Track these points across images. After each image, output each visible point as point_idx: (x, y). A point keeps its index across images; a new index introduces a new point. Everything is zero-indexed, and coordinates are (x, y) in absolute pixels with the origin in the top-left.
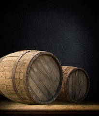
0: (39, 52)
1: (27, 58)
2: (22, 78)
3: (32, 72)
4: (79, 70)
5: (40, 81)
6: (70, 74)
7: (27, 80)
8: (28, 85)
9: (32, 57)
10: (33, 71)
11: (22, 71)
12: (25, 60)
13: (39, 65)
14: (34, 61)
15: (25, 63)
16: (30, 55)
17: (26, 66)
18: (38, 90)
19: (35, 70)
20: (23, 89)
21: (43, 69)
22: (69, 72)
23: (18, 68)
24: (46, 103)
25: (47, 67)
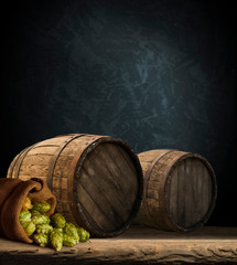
0: (97, 137)
1: (76, 149)
2: (66, 187)
3: (84, 176)
4: (193, 159)
5: (100, 192)
6: (174, 167)
7: (75, 190)
8: (76, 200)
9: (84, 147)
10: (87, 173)
11: (66, 173)
12: (71, 152)
14: (89, 154)
15: (71, 159)
16: (81, 143)
17: (74, 164)
18: (97, 210)
20: (68, 208)
21: (105, 170)
22: (170, 163)
23: (57, 167)
24: (111, 234)
25: (112, 166)
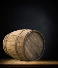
13: (31, 38)
19: (29, 41)
